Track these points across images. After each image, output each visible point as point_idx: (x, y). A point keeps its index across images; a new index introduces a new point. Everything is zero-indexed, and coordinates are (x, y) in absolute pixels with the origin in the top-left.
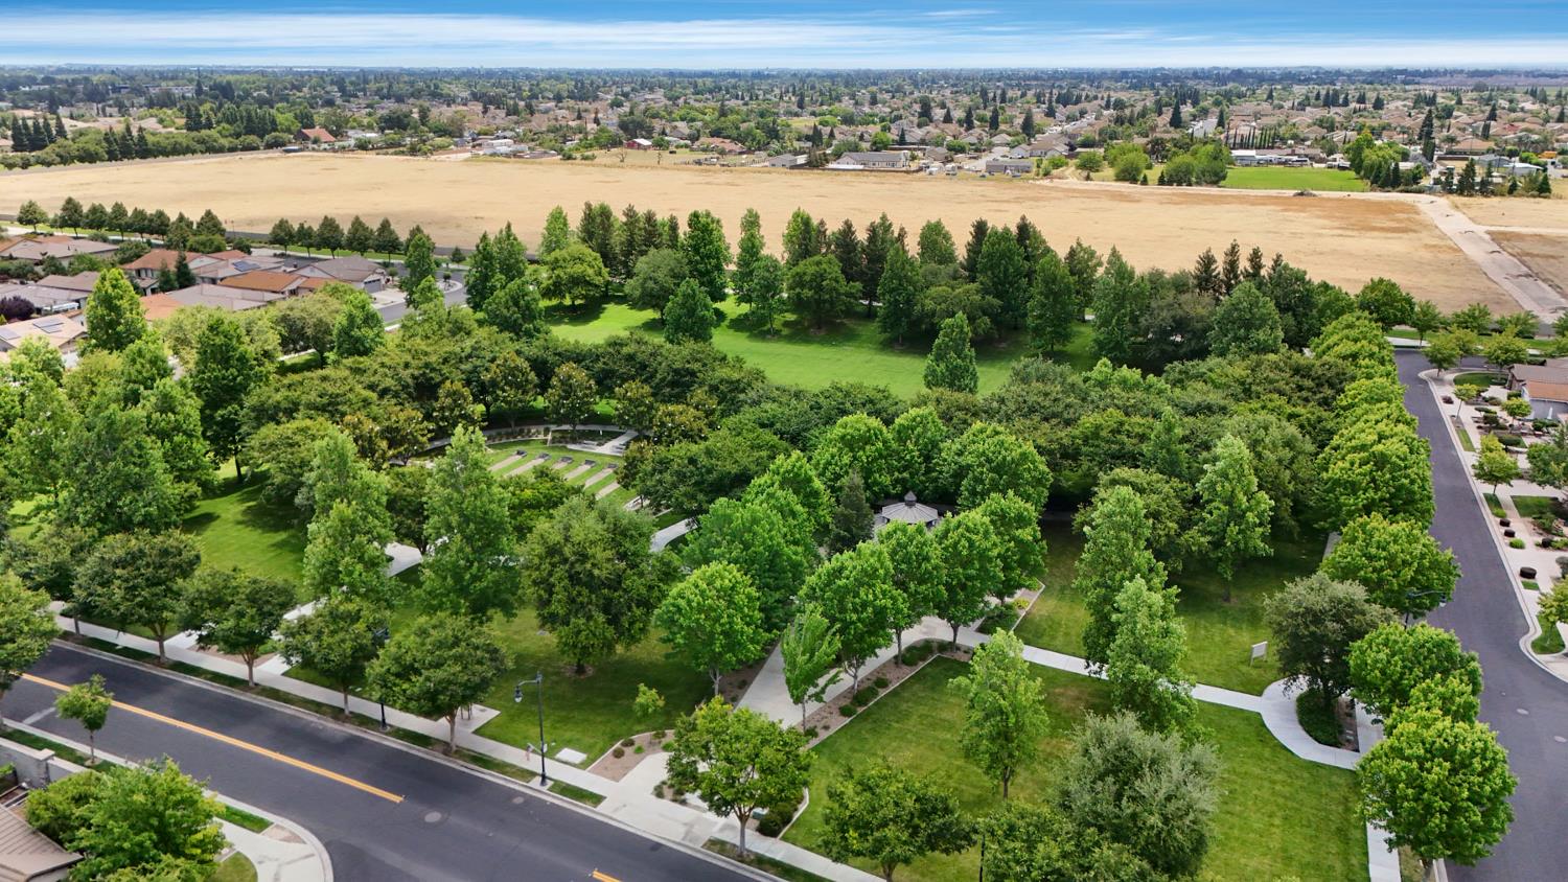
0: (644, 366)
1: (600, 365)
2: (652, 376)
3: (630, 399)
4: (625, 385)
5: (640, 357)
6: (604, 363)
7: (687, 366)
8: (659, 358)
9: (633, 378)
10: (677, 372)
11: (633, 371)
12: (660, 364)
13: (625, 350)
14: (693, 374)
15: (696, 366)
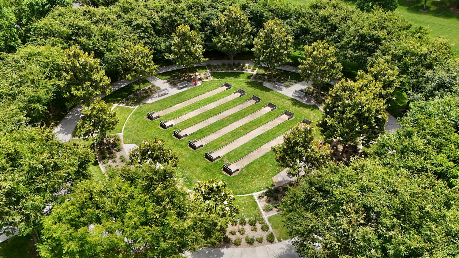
0: (334, 28)
1: (300, 23)
2: (340, 37)
3: (315, 58)
4: (314, 44)
5: (333, 20)
6: (303, 22)
7: (374, 32)
8: (349, 23)
9: (322, 39)
10: (362, 36)
11: (325, 31)
12: (349, 27)
13: (322, 13)
14: (378, 41)
15: (382, 34)
